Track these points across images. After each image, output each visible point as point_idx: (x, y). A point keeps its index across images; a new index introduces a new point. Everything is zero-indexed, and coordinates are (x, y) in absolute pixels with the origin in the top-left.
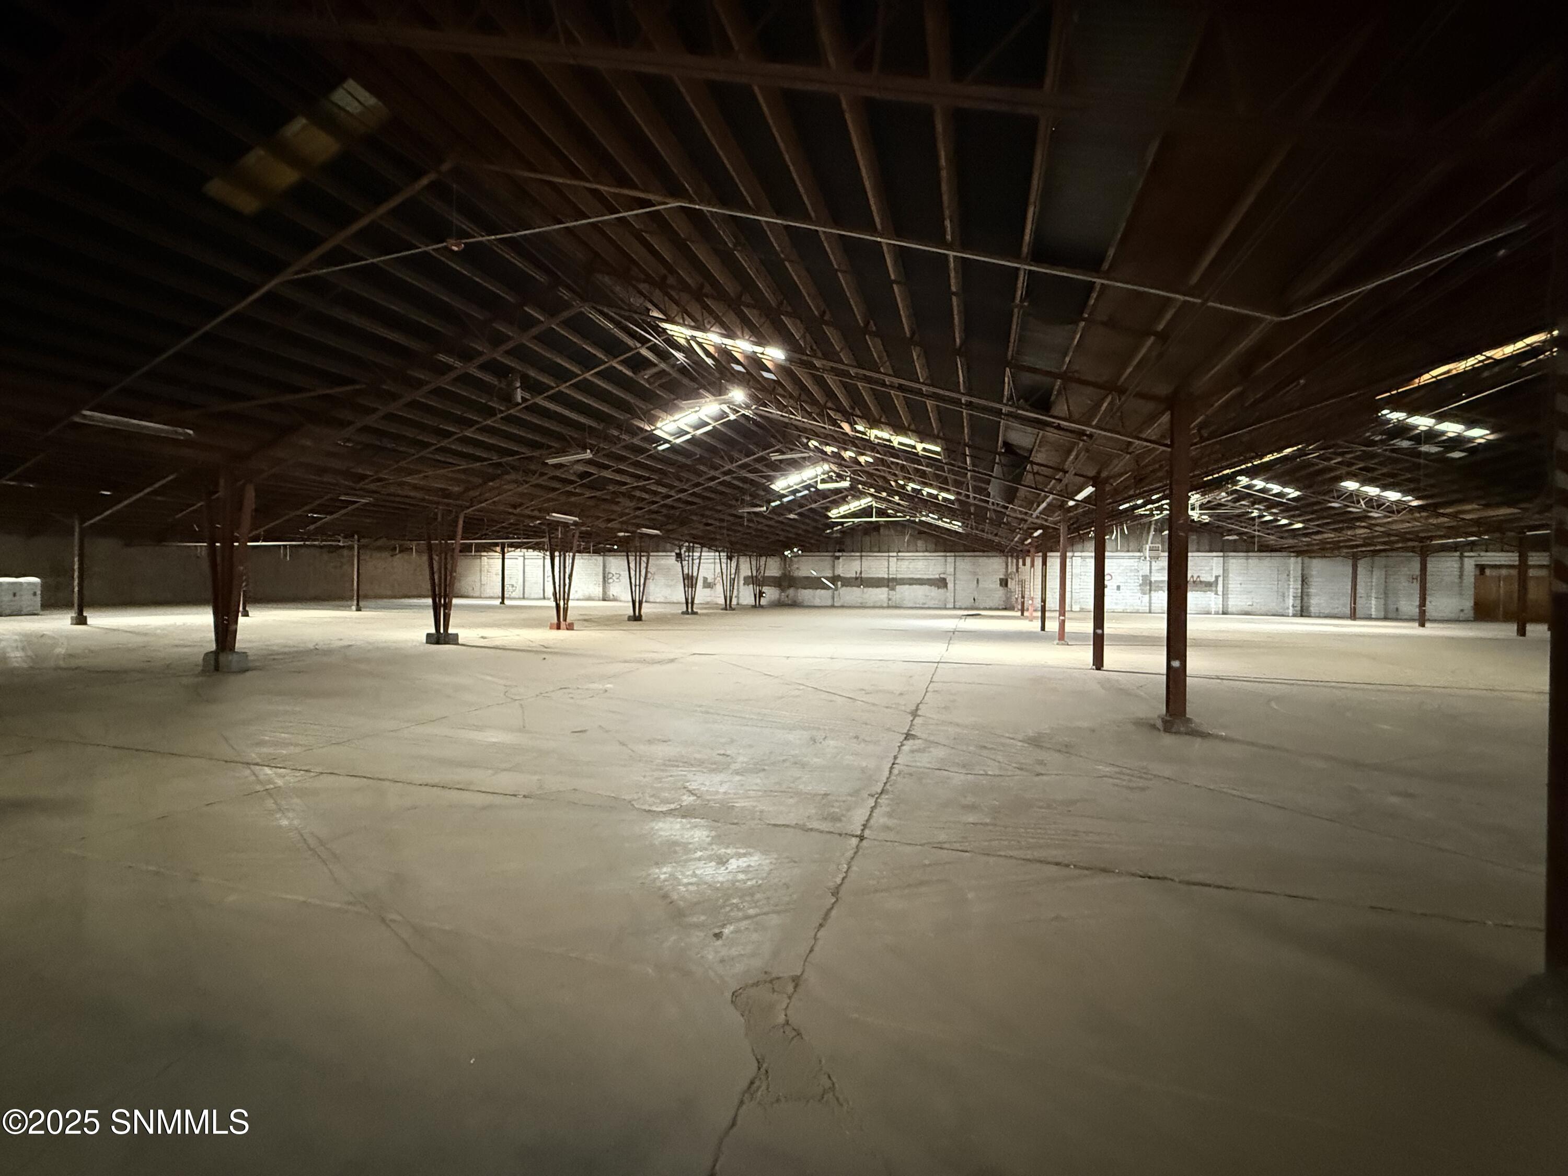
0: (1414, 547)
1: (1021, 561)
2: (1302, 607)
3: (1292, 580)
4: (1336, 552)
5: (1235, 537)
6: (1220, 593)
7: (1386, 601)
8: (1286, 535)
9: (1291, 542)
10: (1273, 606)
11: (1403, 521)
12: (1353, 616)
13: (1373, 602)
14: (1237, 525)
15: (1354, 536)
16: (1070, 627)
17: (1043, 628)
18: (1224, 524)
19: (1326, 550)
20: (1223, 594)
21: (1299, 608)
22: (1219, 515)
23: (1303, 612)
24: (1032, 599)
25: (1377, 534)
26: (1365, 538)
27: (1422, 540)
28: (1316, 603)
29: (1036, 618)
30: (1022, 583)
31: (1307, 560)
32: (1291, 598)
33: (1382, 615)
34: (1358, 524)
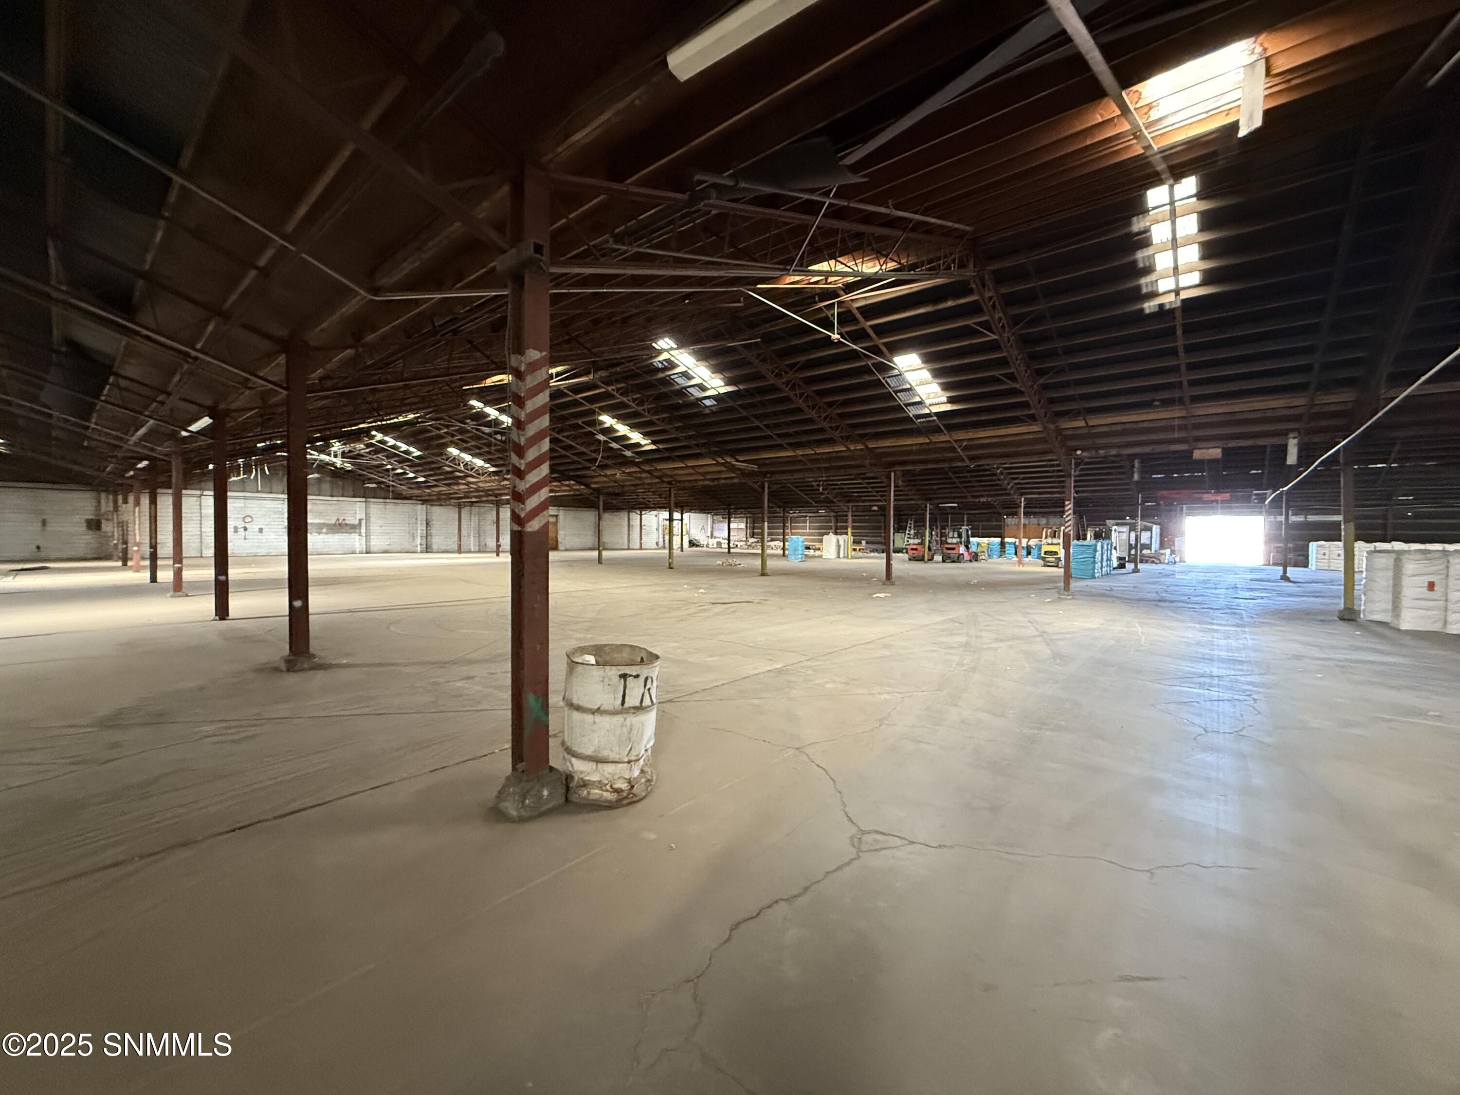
0: (493, 501)
1: (120, 497)
2: (427, 545)
3: (419, 522)
4: (448, 502)
5: (374, 485)
6: (364, 534)
7: (479, 539)
8: (413, 486)
9: (417, 492)
10: (406, 545)
11: (485, 482)
12: (459, 551)
13: (472, 540)
14: (375, 475)
15: (459, 490)
16: (188, 575)
17: (153, 579)
18: (364, 473)
19: (441, 500)
20: (366, 536)
21: (425, 546)
22: (359, 464)
23: (428, 549)
24: (138, 544)
25: (471, 490)
26: (465, 492)
27: (496, 496)
28: (437, 541)
29: (144, 567)
30: (123, 526)
31: (429, 507)
32: (419, 538)
33: (477, 548)
34: (460, 481)
